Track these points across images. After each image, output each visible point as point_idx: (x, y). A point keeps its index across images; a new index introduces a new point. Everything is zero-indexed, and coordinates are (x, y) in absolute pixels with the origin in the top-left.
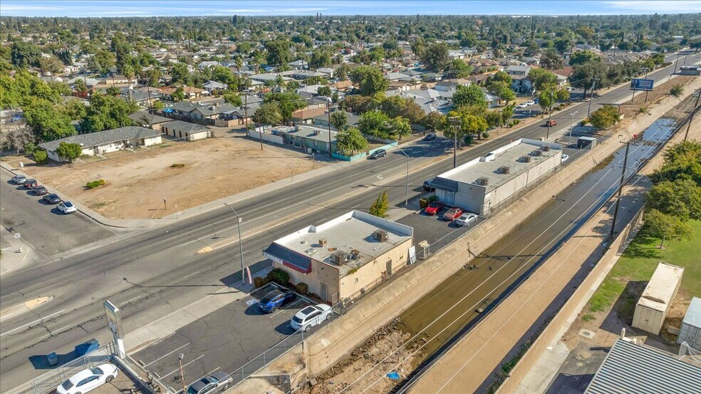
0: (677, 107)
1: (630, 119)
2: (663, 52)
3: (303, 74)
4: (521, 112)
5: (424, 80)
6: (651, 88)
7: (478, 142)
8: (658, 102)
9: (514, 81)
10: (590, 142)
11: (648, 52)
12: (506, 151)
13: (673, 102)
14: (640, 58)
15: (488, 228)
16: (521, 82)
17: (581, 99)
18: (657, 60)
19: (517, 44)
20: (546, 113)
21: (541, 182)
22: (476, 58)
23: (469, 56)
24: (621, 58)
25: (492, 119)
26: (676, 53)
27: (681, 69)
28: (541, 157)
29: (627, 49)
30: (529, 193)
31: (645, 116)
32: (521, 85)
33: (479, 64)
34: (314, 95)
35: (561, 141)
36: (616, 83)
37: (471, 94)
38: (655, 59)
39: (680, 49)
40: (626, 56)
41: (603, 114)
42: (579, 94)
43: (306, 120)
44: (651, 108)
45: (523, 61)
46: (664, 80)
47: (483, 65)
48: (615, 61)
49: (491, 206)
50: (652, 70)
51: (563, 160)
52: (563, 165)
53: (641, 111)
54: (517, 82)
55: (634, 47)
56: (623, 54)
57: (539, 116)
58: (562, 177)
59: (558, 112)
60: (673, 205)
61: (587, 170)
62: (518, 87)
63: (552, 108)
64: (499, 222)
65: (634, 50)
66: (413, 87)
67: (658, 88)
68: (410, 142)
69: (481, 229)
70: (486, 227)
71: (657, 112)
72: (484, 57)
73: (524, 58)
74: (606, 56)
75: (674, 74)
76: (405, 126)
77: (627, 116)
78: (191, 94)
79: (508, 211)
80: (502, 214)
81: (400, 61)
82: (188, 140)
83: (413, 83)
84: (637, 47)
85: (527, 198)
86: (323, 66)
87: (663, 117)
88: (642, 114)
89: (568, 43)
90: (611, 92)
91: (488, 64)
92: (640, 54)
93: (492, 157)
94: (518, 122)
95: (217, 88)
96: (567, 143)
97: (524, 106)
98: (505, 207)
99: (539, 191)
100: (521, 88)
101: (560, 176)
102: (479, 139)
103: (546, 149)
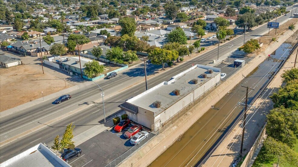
0: (293, 36)
1: (266, 45)
2: (286, 6)
3: (103, 22)
4: (208, 42)
5: (164, 23)
6: (278, 26)
7: (177, 63)
8: (282, 34)
9: (207, 24)
10: (241, 63)
11: (279, 6)
12: (185, 75)
13: (291, 33)
14: (275, 9)
15: (154, 145)
16: (211, 24)
17: (242, 33)
18: (282, 10)
19: (218, 3)
20: (222, 43)
21: (204, 96)
22: (195, 11)
23: (192, 10)
24: (265, 9)
25: (182, 51)
26: (292, 6)
27: (294, 15)
28: (205, 79)
29: (269, 5)
30: (193, 107)
31: (275, 43)
32: (211, 26)
33: (195, 14)
34: (98, 34)
35: (225, 61)
36: (260, 24)
37: (177, 34)
38: (281, 10)
39: (294, 4)
40: (268, 9)
41: (250, 45)
42: (242, 30)
43: (83, 51)
44: (278, 38)
45: (218, 12)
46: (286, 21)
47: (197, 15)
48: (262, 11)
49: (161, 123)
50: (280, 15)
51: (222, 77)
52: (222, 81)
53: (273, 40)
54: (209, 24)
55: (272, 4)
56: (266, 7)
57: (217, 45)
58: (219, 90)
59: (228, 42)
60: (284, 132)
61: (238, 83)
62: (210, 27)
63: (225, 39)
64: (165, 137)
65: (272, 5)
66: (156, 28)
67: (283, 25)
68: (137, 65)
69: (147, 147)
70: (152, 145)
71: (281, 40)
72: (199, 10)
73: (218, 10)
74: (258, 9)
75: (291, 17)
76: (133, 55)
77: (265, 43)
78: (34, 35)
79: (174, 126)
80: (169, 130)
81: (156, 14)
82: (5, 67)
83: (156, 25)
84: (274, 4)
85: (191, 112)
86: (115, 17)
87: (285, 42)
88: (273, 42)
89: (240, 3)
90: (259, 28)
91: (199, 14)
92: (275, 7)
93: (172, 81)
94: (204, 49)
95: (50, 31)
96: (228, 63)
97: (211, 38)
98: (172, 123)
99: (201, 104)
100: (211, 28)
101: (218, 90)
102: (178, 62)
103: (210, 72)
